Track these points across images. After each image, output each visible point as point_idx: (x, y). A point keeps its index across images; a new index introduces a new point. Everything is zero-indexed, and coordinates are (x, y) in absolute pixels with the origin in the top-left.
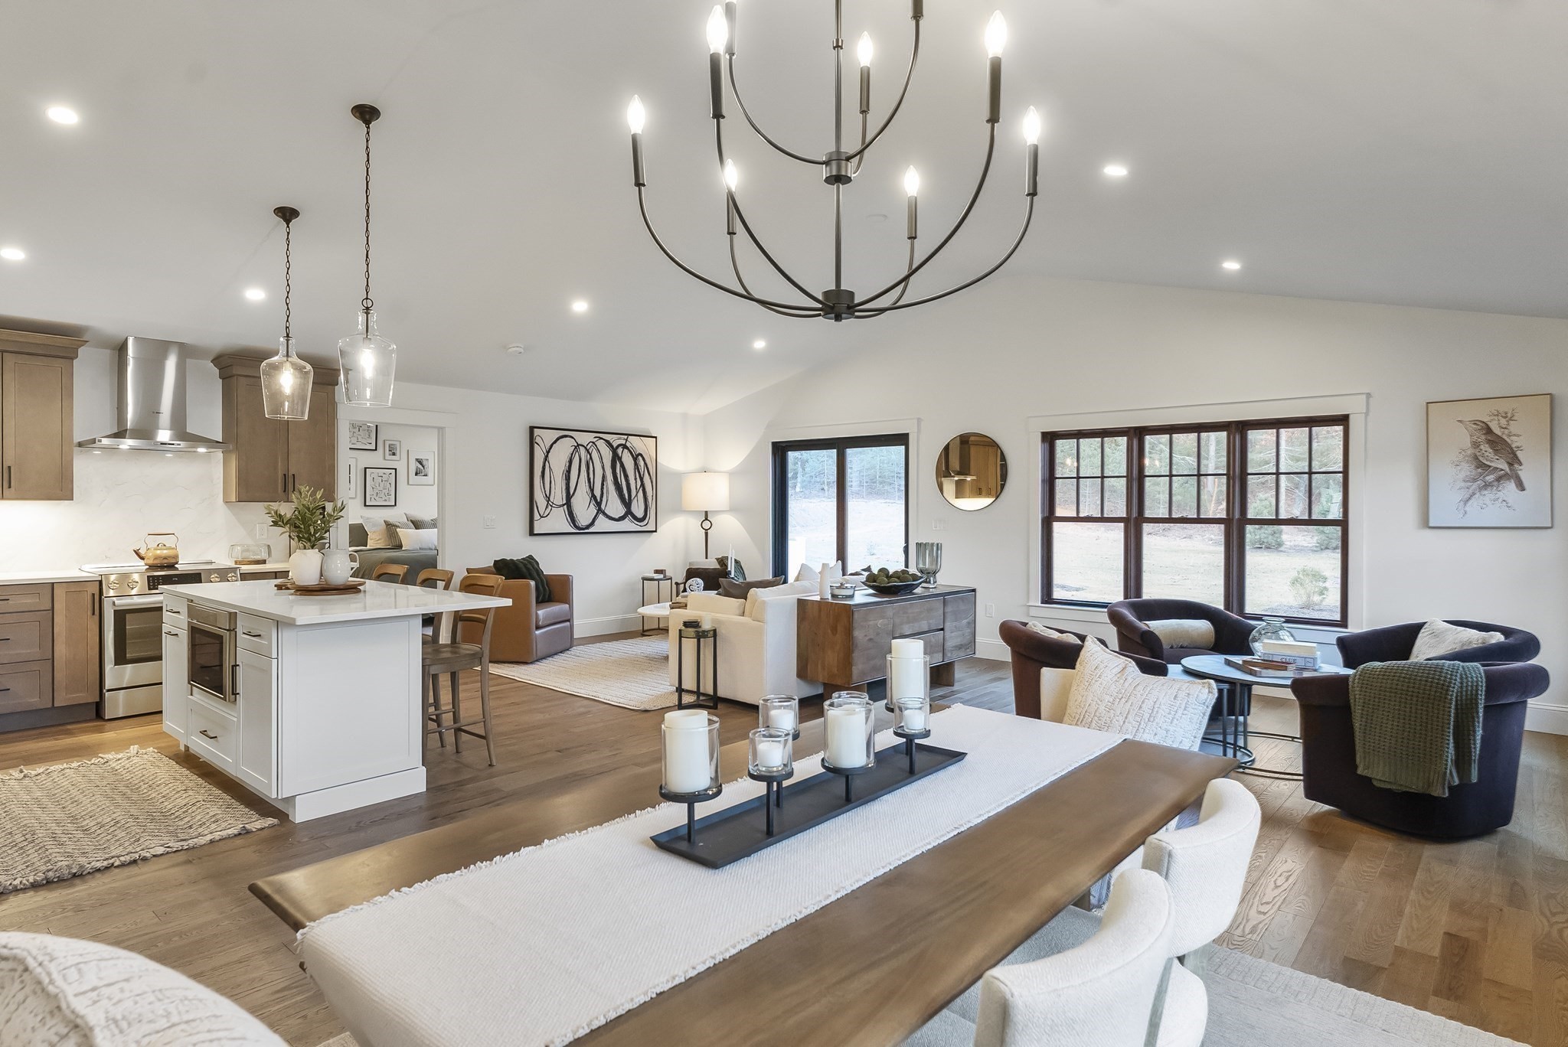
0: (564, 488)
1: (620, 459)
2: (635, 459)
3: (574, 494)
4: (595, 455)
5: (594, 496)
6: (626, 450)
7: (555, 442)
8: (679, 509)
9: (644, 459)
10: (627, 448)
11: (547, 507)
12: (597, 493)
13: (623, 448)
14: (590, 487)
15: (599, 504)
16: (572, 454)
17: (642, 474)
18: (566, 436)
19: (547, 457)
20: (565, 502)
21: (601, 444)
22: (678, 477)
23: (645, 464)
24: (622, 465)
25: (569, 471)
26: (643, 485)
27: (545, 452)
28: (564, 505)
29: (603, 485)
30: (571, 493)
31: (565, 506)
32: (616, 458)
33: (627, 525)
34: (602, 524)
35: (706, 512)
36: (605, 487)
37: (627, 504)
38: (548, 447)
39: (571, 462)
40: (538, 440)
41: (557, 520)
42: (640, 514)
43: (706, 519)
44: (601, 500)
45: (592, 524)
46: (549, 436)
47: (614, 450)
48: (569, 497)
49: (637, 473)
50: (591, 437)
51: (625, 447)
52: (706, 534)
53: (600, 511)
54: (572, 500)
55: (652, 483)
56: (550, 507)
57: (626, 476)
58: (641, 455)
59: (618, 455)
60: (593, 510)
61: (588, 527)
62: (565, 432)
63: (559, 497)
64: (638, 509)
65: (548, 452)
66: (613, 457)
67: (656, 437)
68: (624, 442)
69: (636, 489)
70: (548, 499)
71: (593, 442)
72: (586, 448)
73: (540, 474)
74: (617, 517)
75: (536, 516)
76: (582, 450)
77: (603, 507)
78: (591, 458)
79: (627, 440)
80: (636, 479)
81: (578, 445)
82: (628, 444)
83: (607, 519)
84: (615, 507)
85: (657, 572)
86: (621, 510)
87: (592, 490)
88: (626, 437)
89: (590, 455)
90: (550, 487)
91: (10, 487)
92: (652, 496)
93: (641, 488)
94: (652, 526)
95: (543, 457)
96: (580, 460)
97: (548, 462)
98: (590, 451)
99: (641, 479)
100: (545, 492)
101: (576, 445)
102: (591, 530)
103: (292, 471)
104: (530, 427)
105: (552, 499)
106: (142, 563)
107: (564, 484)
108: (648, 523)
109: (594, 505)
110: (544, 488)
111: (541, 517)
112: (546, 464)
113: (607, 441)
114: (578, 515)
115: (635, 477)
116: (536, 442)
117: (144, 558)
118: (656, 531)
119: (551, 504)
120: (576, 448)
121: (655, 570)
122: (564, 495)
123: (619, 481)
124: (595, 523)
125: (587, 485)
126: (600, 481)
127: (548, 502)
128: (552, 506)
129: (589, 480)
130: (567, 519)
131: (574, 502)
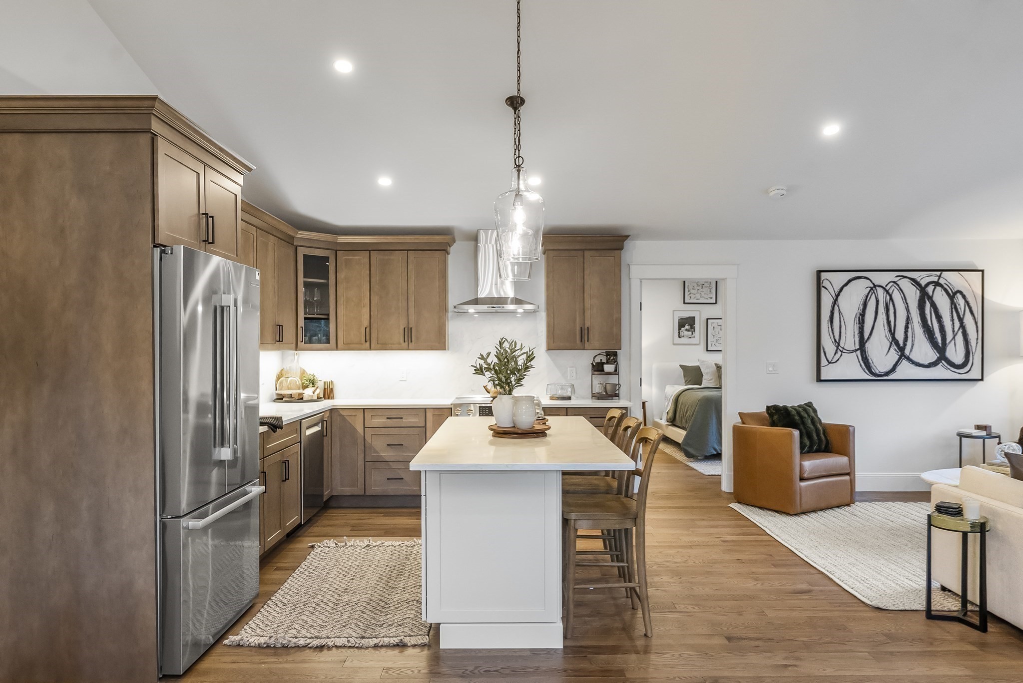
0: (857, 332)
1: (930, 298)
2: (952, 297)
3: (869, 338)
4: (897, 296)
5: (894, 340)
6: (938, 289)
7: (846, 285)
8: (1015, 353)
9: (964, 297)
10: (941, 286)
11: (836, 353)
12: (900, 336)
13: (935, 286)
14: (890, 331)
15: (901, 349)
16: (867, 296)
17: (961, 314)
18: (859, 278)
19: (835, 301)
20: (857, 347)
21: (905, 284)
22: (1014, 316)
23: (967, 302)
24: (934, 305)
25: (863, 315)
26: (962, 326)
27: (834, 295)
28: (856, 350)
29: (907, 327)
30: (866, 338)
31: (859, 352)
32: (924, 297)
33: (940, 371)
34: (906, 370)
36: (910, 330)
37: (941, 349)
38: (837, 290)
39: (865, 305)
40: (826, 283)
41: (850, 367)
42: (958, 359)
44: (905, 345)
45: (893, 369)
46: (839, 279)
47: (923, 290)
48: (862, 342)
49: (954, 313)
50: (892, 276)
51: (937, 284)
53: (903, 356)
54: (867, 345)
55: (976, 323)
56: (839, 353)
57: (939, 318)
58: (961, 293)
59: (927, 294)
60: (894, 356)
61: (887, 374)
62: (858, 274)
63: (850, 340)
64: (956, 353)
65: (838, 296)
66: (920, 297)
67: (983, 271)
68: (936, 279)
69: (954, 331)
70: (837, 344)
71: (894, 282)
72: (884, 289)
73: (828, 318)
74: (926, 363)
75: (824, 362)
76: (880, 291)
77: (907, 352)
78: (891, 299)
79: (940, 277)
80: (953, 320)
81: (875, 286)
82: (942, 281)
83: (913, 366)
84: (923, 351)
86: (932, 356)
87: (893, 334)
88: (938, 273)
89: (891, 296)
90: (840, 332)
91: (411, 342)
92: (977, 339)
93: (961, 330)
94: (975, 374)
95: (832, 300)
96: (877, 301)
97: (838, 306)
98: (890, 291)
99: (961, 320)
100: (834, 336)
101: (872, 286)
102: (890, 377)
103: (587, 324)
104: (817, 271)
105: (842, 344)
106: (488, 395)
107: (857, 327)
108: (970, 370)
109: (895, 350)
110: (833, 333)
111: (830, 363)
112: (836, 306)
113: (913, 280)
114: (874, 361)
115: (952, 317)
116: (823, 287)
117: (489, 392)
118: (982, 380)
119: (842, 349)
120: (872, 289)
121: (978, 426)
122: (857, 340)
123: (929, 322)
124: (897, 370)
125: (886, 328)
126: (904, 325)
127: (837, 347)
128: (842, 351)
129: (889, 322)
130: (861, 365)
131: (870, 347)
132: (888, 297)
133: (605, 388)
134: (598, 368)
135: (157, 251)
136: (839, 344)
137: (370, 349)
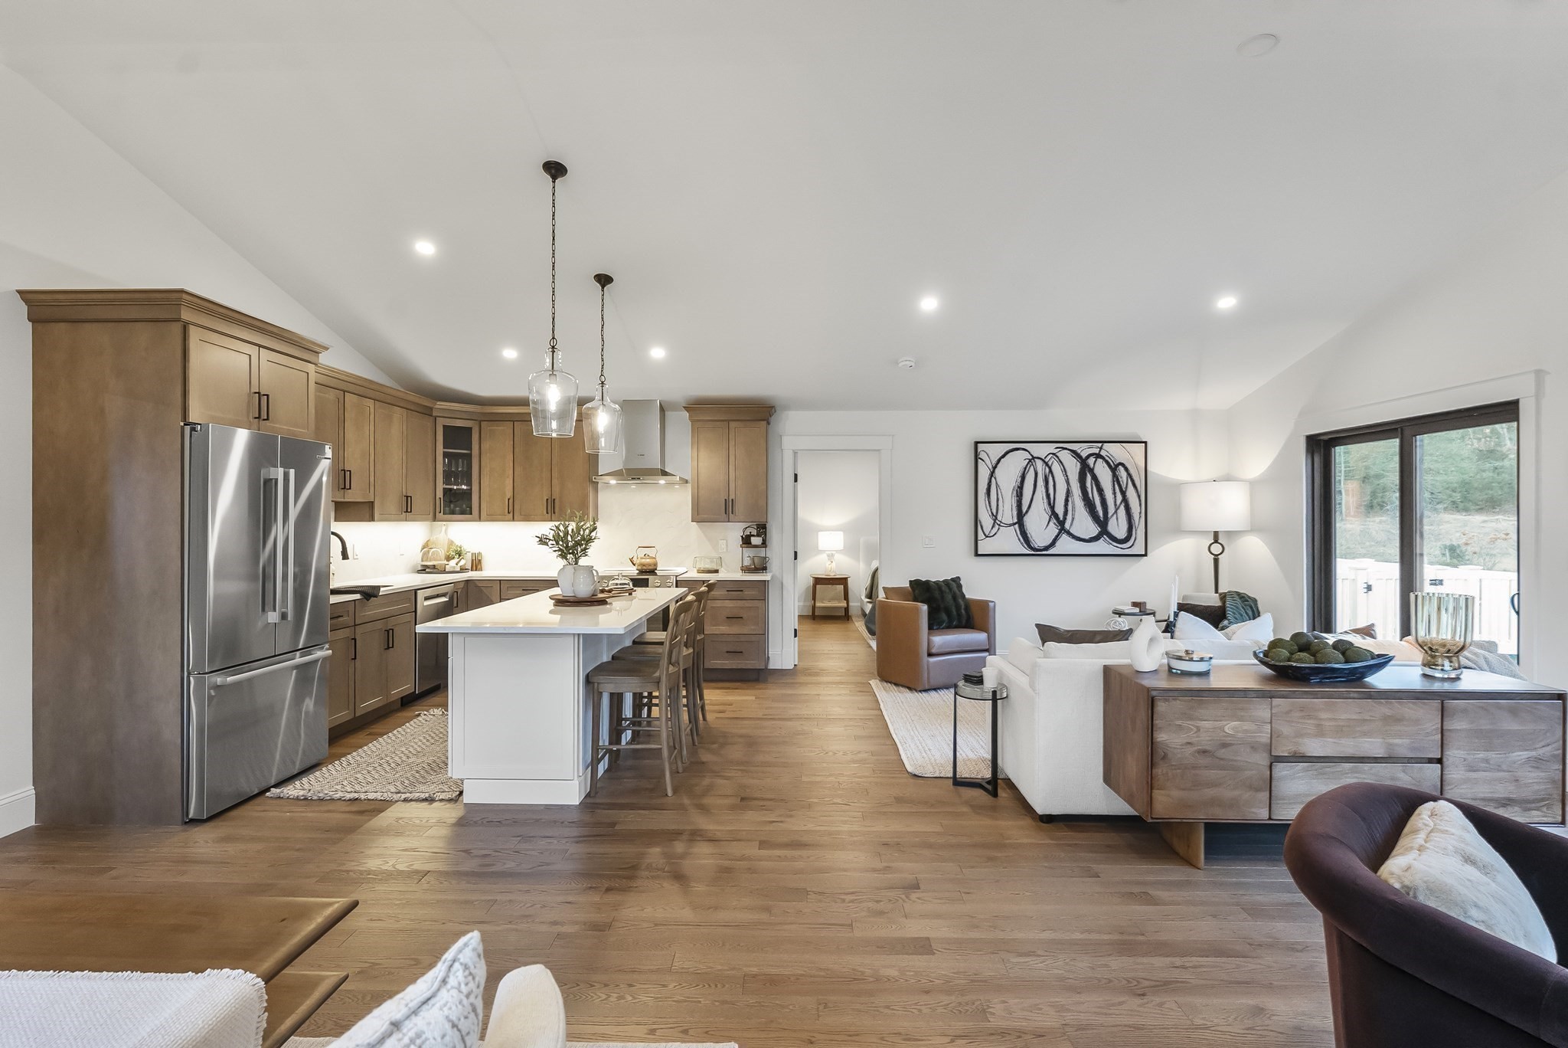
0: (1015, 505)
1: (1092, 471)
2: (1114, 469)
3: (1027, 512)
4: (1056, 468)
5: (1054, 514)
6: (1100, 461)
7: (1003, 456)
8: (1178, 529)
9: (1126, 469)
10: (1102, 457)
11: (993, 527)
12: (1059, 510)
13: (1096, 458)
14: (1049, 504)
15: (1061, 523)
16: (1025, 468)
17: (1124, 487)
18: (1017, 449)
19: (992, 474)
20: (1016, 520)
21: (1065, 456)
22: (1176, 488)
23: (1129, 475)
24: (1095, 478)
25: (1021, 487)
26: (1125, 500)
27: (991, 467)
28: (1015, 524)
29: (1067, 501)
30: (1024, 511)
31: (1017, 526)
32: (1085, 469)
33: (1103, 546)
34: (1065, 544)
35: (1216, 534)
36: (1070, 503)
37: (1102, 523)
38: (994, 462)
39: (1023, 477)
40: (982, 455)
41: (1008, 540)
42: (1121, 533)
43: (1216, 541)
44: (1065, 519)
45: (1053, 544)
46: (996, 451)
47: (1083, 462)
48: (1021, 516)
49: (1116, 486)
50: (1051, 448)
51: (1098, 456)
52: (1216, 561)
53: (1062, 529)
54: (1025, 518)
55: (1139, 497)
56: (997, 526)
57: (1100, 491)
58: (1123, 465)
59: (1088, 466)
60: (1054, 530)
61: (1047, 548)
62: (1016, 445)
63: (1008, 514)
64: (1118, 527)
65: (995, 468)
66: (1081, 469)
67: (1145, 443)
68: (1097, 451)
69: (1115, 505)
70: (995, 517)
71: (1054, 454)
72: (1043, 461)
73: (985, 491)
74: (1087, 538)
75: (981, 535)
76: (1039, 464)
77: (1067, 526)
78: (1051, 471)
79: (1101, 448)
80: (1114, 493)
81: (1034, 458)
82: (1103, 453)
83: (1073, 540)
84: (1082, 524)
85: (1134, 605)
86: (1094, 530)
87: (1052, 508)
88: (1101, 444)
89: (1050, 468)
90: (998, 505)
91: (554, 513)
92: (1140, 513)
93: (1123, 504)
94: (1139, 549)
95: (989, 472)
96: (1036, 474)
97: (995, 478)
98: (1050, 463)
99: (1123, 493)
100: (991, 509)
101: (1031, 457)
102: (1051, 551)
103: (732, 496)
104: (975, 442)
105: (999, 518)
106: (635, 568)
107: (1015, 499)
108: (1133, 545)
109: (1055, 524)
110: (990, 506)
111: (987, 537)
112: (993, 478)
113: (1073, 452)
114: (1033, 534)
115: (1114, 490)
116: (980, 458)
117: (634, 565)
118: (1146, 555)
119: (999, 523)
120: (1030, 461)
122: (1015, 513)
123: (1090, 496)
124: (1057, 544)
125: (1045, 501)
126: (1064, 498)
127: (995, 522)
128: (999, 525)
129: (1048, 496)
130: (1019, 539)
131: (1028, 520)
132: (1047, 470)
133: (754, 561)
134: (746, 541)
135: (187, 429)
136: (996, 518)
137: (513, 520)
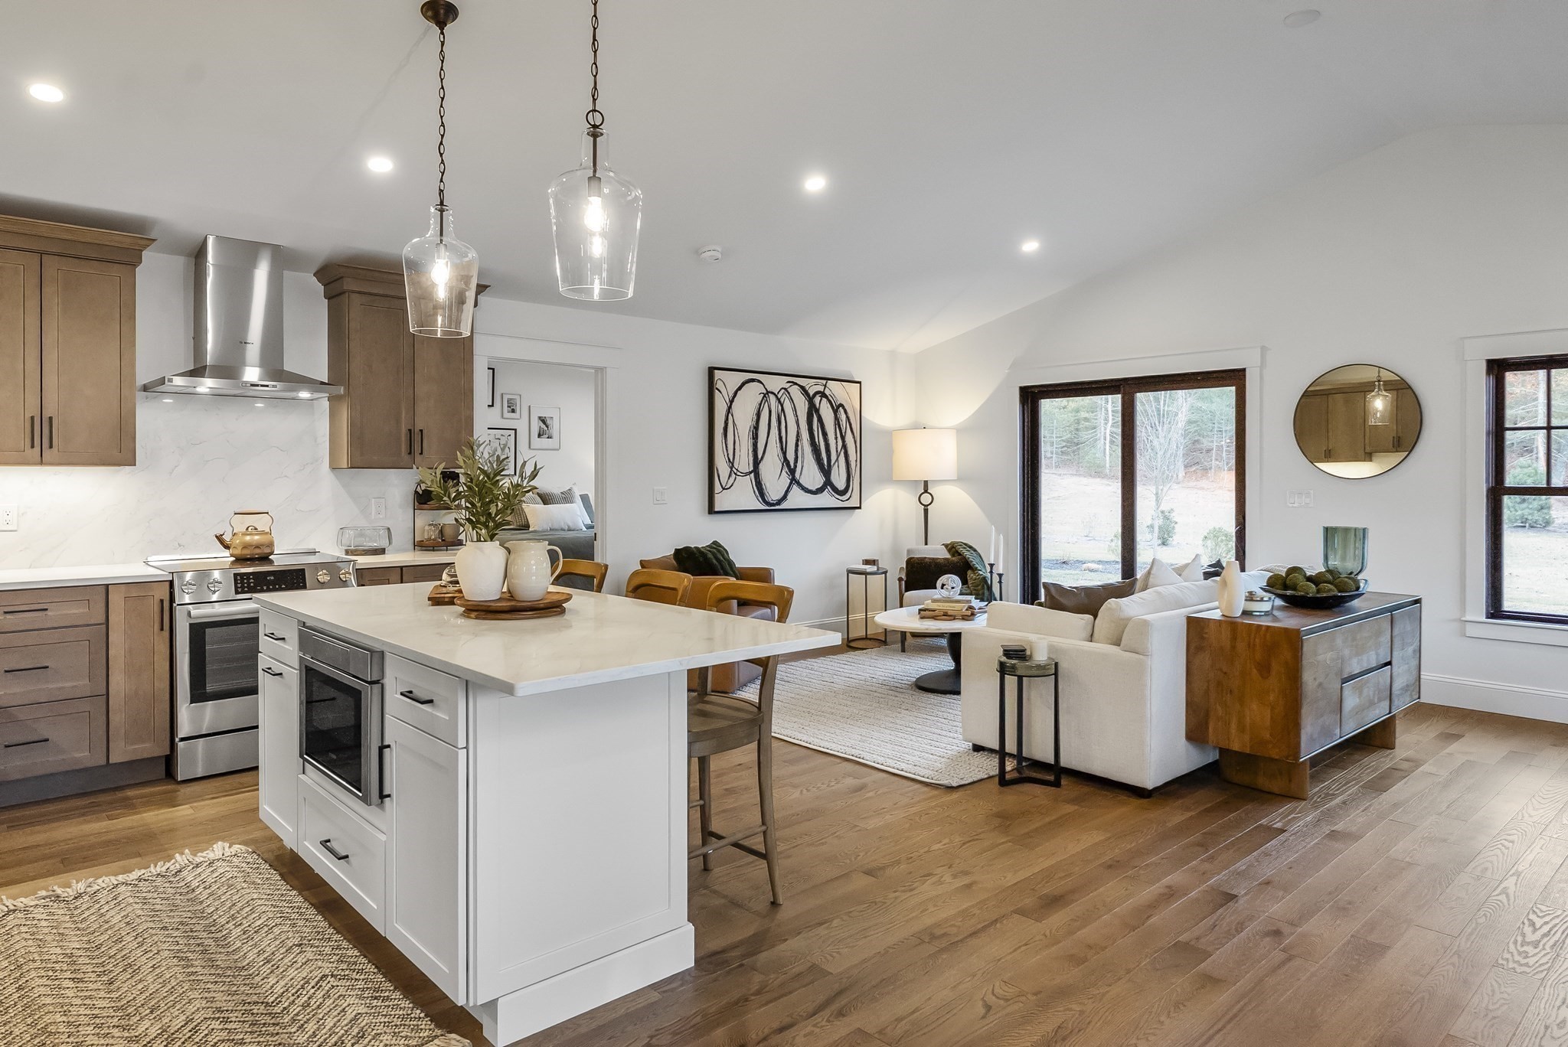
0: (751, 450)
1: (817, 411)
2: (836, 412)
3: (762, 458)
4: (787, 405)
5: (786, 461)
6: (824, 400)
7: (740, 388)
8: (888, 478)
9: (845, 411)
10: (826, 397)
11: (730, 475)
12: (791, 457)
13: (821, 397)
14: (782, 448)
15: (792, 472)
16: (760, 405)
17: (843, 431)
18: (753, 380)
19: (729, 409)
20: (752, 469)
21: (795, 391)
22: (888, 435)
23: (848, 418)
24: (821, 420)
25: (756, 428)
26: (844, 446)
28: (751, 473)
29: (797, 445)
30: (760, 457)
31: (751, 475)
32: (813, 410)
33: (827, 499)
34: (797, 498)
35: (926, 483)
36: (799, 448)
37: (826, 472)
38: (731, 395)
39: (758, 415)
40: (720, 385)
41: (741, 495)
42: (841, 486)
43: (926, 491)
44: (795, 466)
45: (785, 498)
46: (732, 381)
47: (810, 399)
48: (757, 463)
49: (838, 430)
50: (782, 382)
51: (823, 395)
52: (926, 511)
53: (794, 481)
54: (761, 466)
55: (855, 442)
56: (734, 476)
57: (825, 434)
58: (843, 406)
59: (815, 406)
60: (786, 480)
61: (779, 502)
62: (753, 375)
63: (744, 462)
64: (839, 479)
65: (732, 402)
66: (809, 408)
67: (860, 383)
68: (821, 388)
69: (837, 451)
70: (731, 464)
71: (785, 389)
72: (776, 396)
73: (722, 431)
74: (814, 489)
75: (717, 488)
76: (772, 398)
77: (797, 475)
78: (783, 410)
79: (825, 386)
80: (836, 438)
81: (768, 392)
82: (827, 392)
83: (802, 492)
84: (811, 475)
85: (867, 562)
86: (819, 480)
87: (784, 453)
88: (824, 382)
89: (782, 406)
90: (734, 449)
91: (51, 447)
92: (856, 461)
93: (843, 450)
94: (854, 503)
95: (726, 407)
96: (770, 412)
97: (732, 415)
98: (782, 400)
99: (843, 438)
100: (728, 455)
101: (765, 392)
102: (783, 506)
103: (419, 426)
104: (709, 368)
105: (736, 466)
106: (227, 553)
107: (751, 442)
108: (849, 499)
109: (787, 473)
110: (727, 450)
111: (724, 489)
112: (730, 415)
113: (802, 388)
114: (768, 485)
115: (836, 435)
116: (717, 389)
117: (227, 547)
118: (860, 508)
119: (735, 471)
120: (764, 396)
121: (866, 560)
122: (751, 459)
123: (817, 440)
124: (788, 497)
125: (778, 445)
126: (795, 442)
127: (731, 469)
128: (736, 474)
129: (781, 438)
130: (754, 492)
131: (763, 467)
132: (780, 407)
133: (441, 532)
136: (733, 464)
